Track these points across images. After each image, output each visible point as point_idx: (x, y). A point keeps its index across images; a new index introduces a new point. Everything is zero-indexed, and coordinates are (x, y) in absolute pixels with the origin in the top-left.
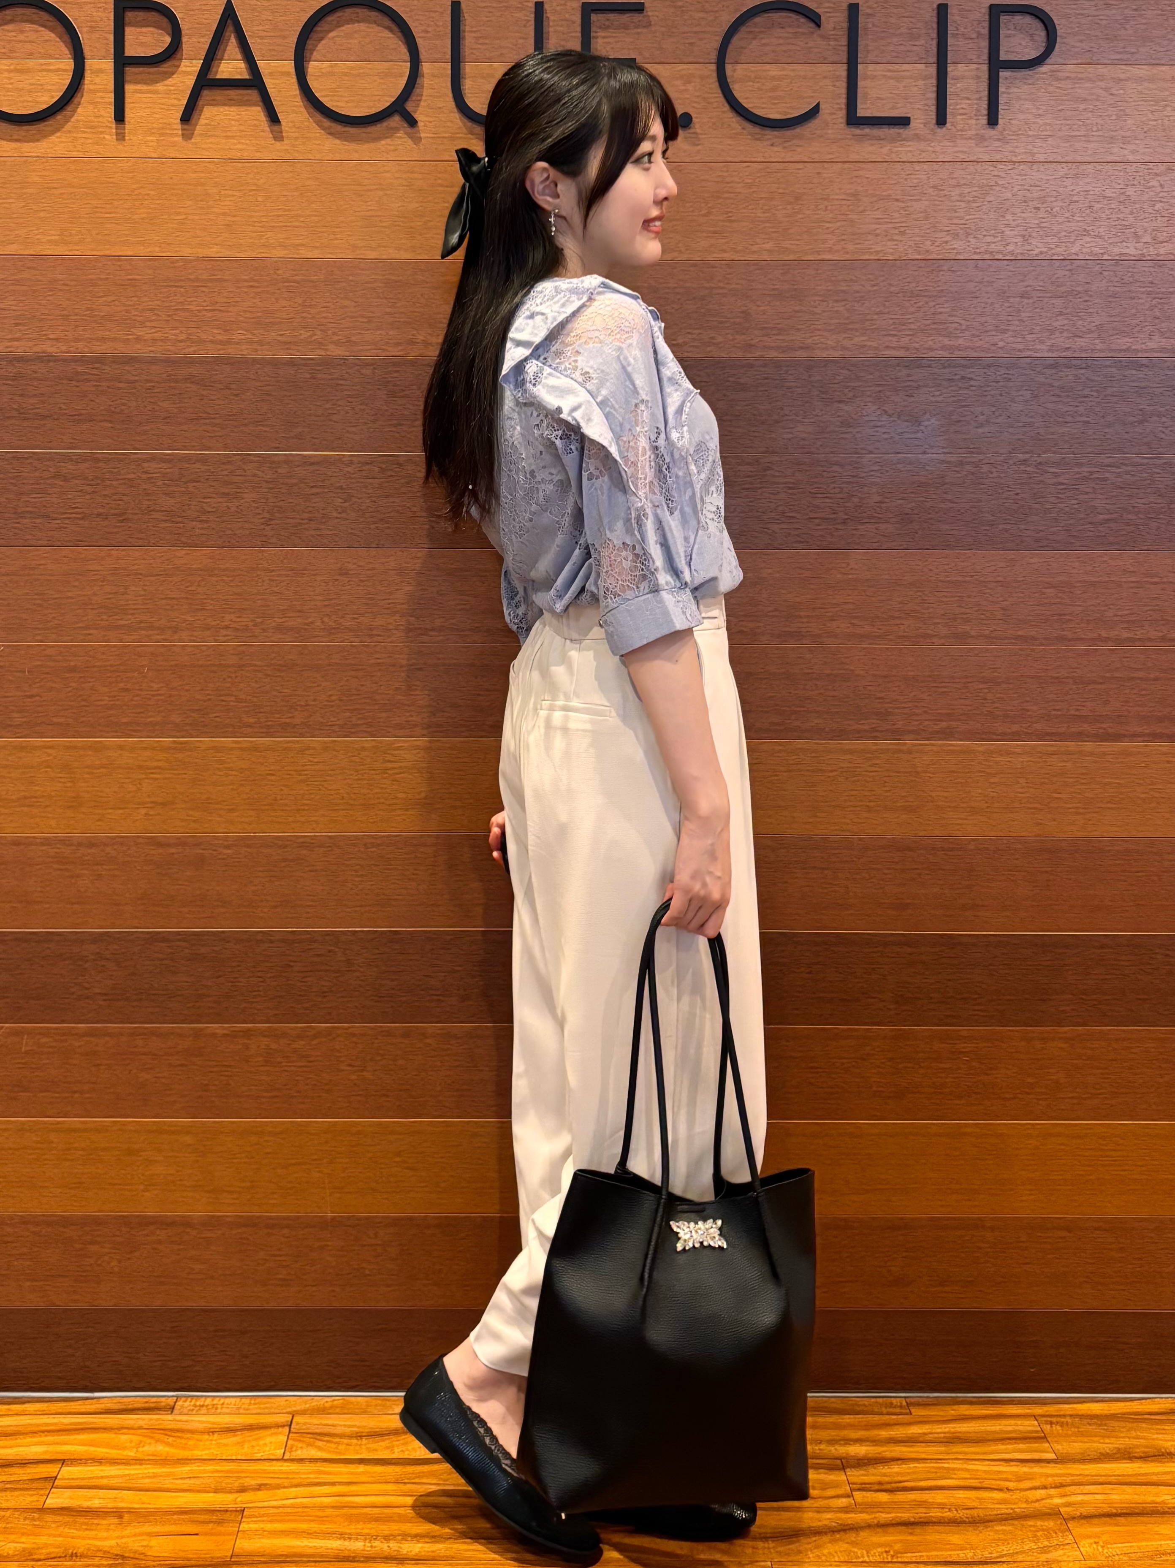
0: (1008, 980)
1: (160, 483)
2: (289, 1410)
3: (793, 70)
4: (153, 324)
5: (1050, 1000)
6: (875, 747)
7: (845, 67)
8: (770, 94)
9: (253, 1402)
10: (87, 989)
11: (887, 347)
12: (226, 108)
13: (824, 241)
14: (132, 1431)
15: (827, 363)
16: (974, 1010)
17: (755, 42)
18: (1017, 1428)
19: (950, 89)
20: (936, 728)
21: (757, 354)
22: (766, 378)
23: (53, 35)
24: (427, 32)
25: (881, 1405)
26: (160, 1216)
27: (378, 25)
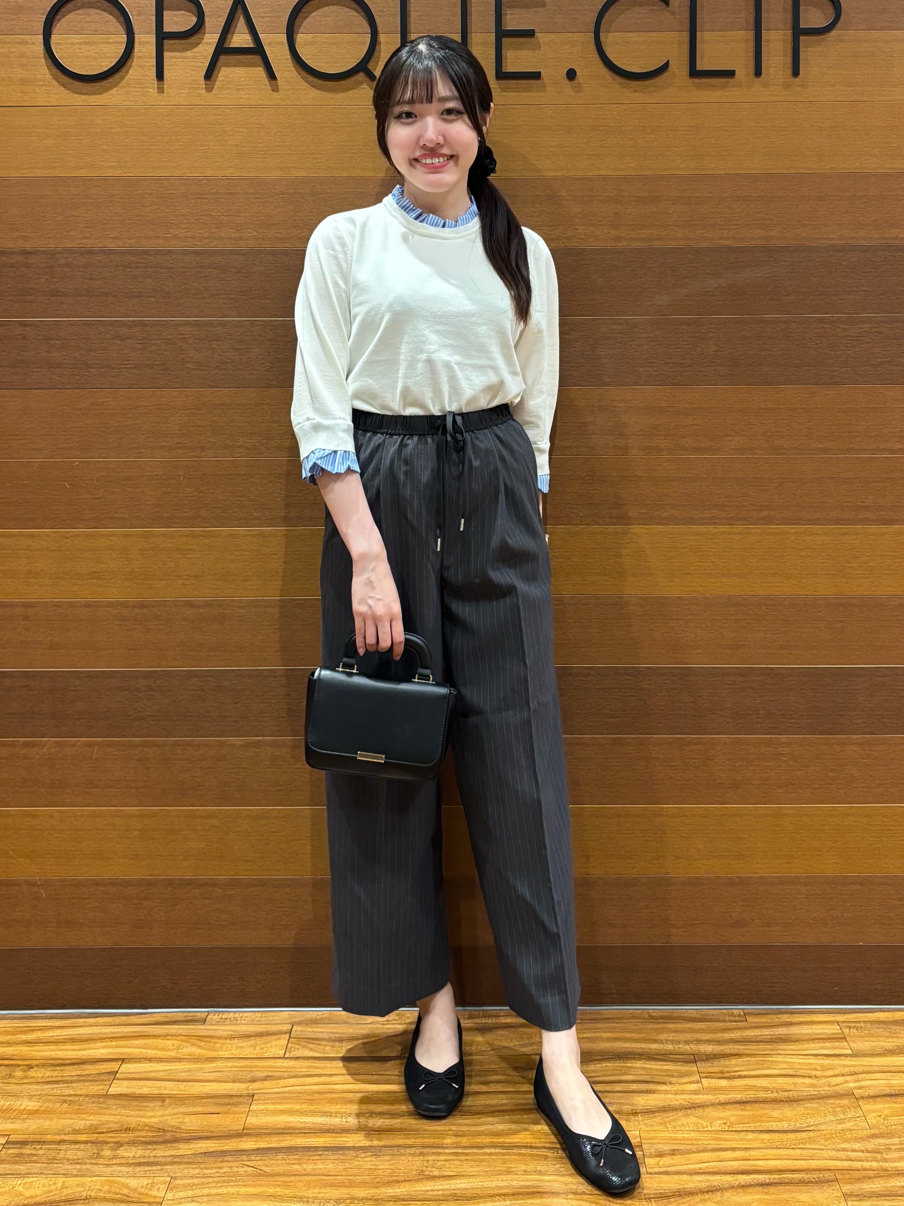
0: (815, 701)
1: (191, 342)
2: (289, 1021)
3: (650, 37)
4: (185, 226)
5: (846, 715)
9: (264, 1015)
10: (140, 712)
12: (237, 68)
14: (174, 1038)
16: (790, 723)
17: (621, 16)
18: (824, 1031)
19: (764, 49)
21: (625, 243)
23: (111, 17)
24: (383, 12)
25: (725, 1014)
26: (196, 879)
27: (348, 7)
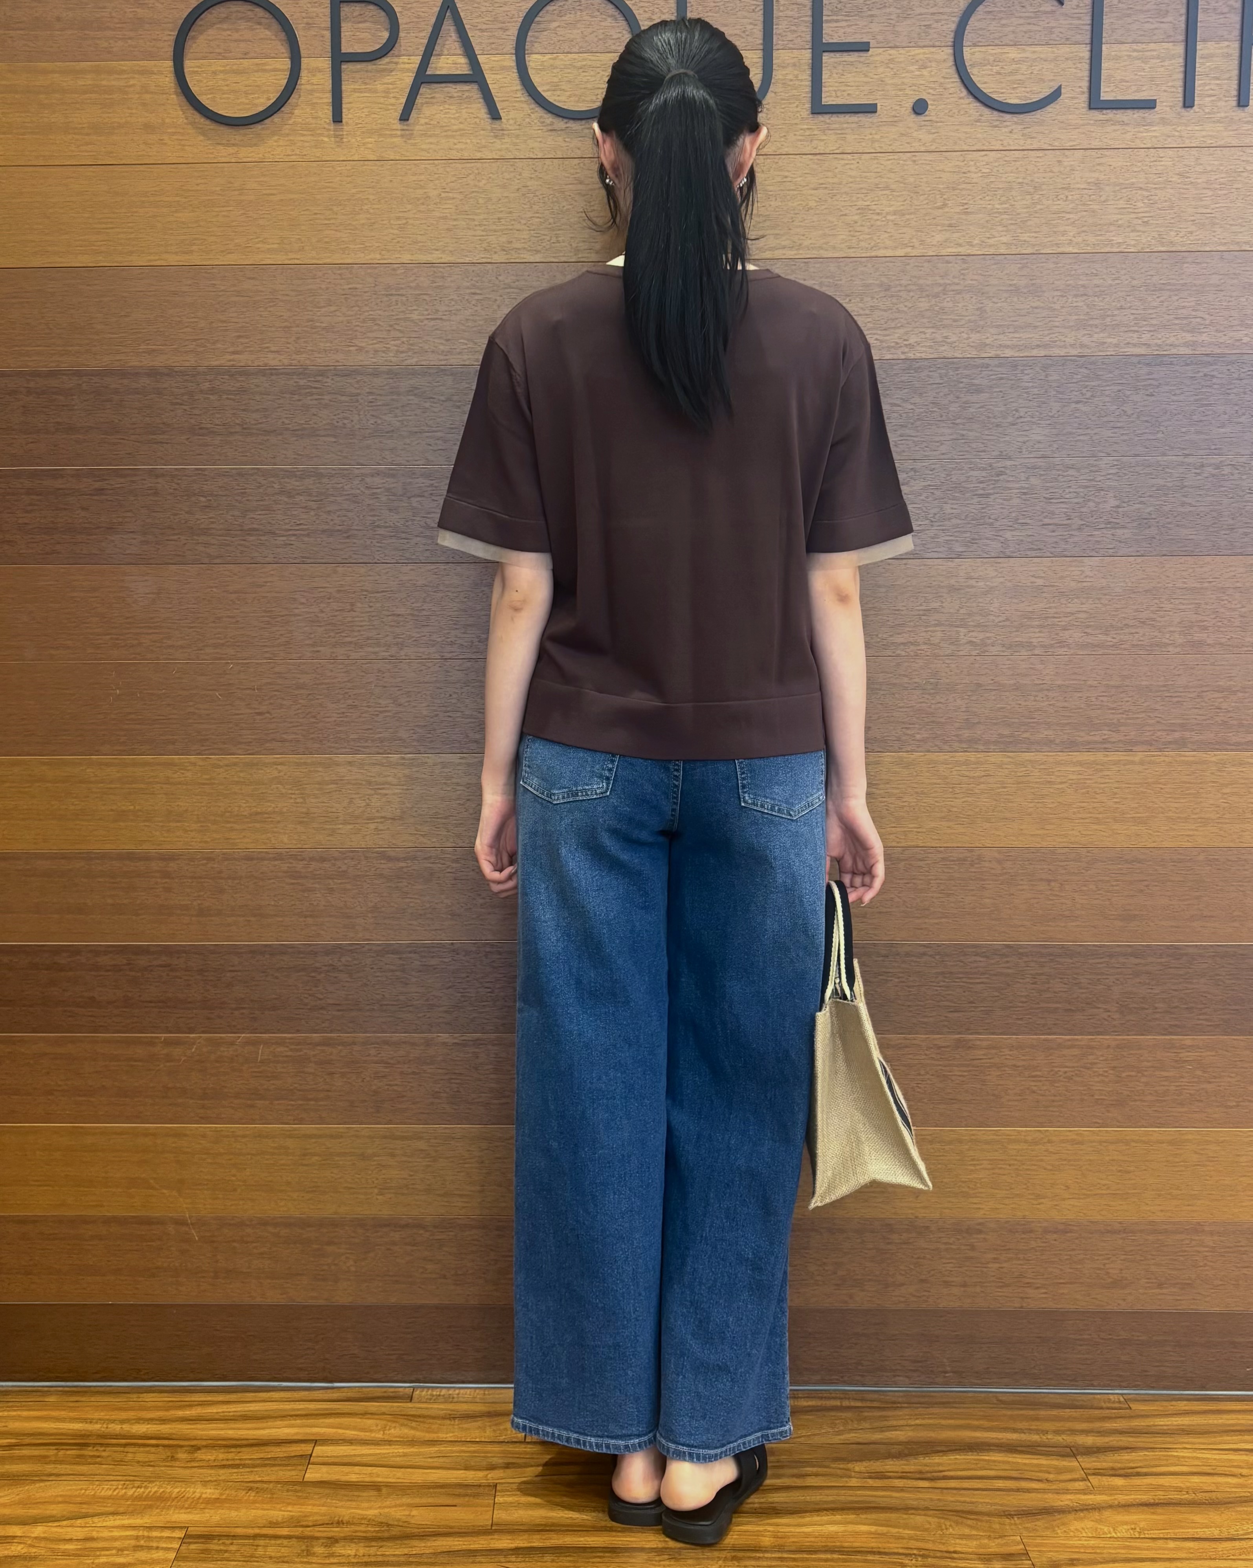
6: (1106, 759)
7: (1088, 48)
8: (1009, 78)
11: (1128, 343)
13: (1064, 233)
15: (1065, 359)
20: (1170, 738)
22: (1002, 379)
